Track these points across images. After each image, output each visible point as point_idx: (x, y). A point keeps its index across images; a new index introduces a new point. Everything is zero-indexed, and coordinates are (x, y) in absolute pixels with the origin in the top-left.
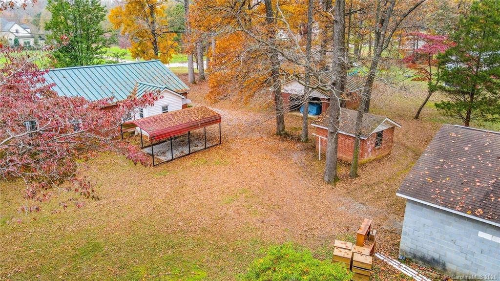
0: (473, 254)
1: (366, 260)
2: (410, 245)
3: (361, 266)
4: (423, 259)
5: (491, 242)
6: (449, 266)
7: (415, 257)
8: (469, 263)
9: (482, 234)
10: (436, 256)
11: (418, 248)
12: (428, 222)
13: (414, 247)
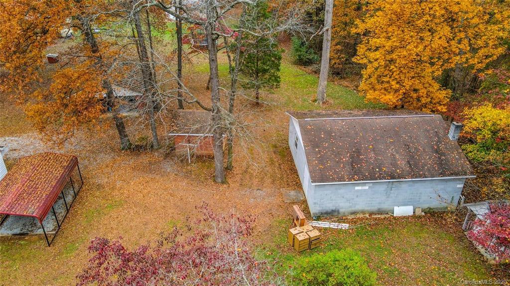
0: (353, 199)
1: (315, 233)
2: (319, 209)
3: (316, 238)
4: (327, 213)
5: (361, 190)
6: (341, 211)
7: (322, 214)
8: (351, 204)
9: (357, 188)
10: (334, 208)
11: (324, 208)
12: (328, 192)
13: (321, 209)
